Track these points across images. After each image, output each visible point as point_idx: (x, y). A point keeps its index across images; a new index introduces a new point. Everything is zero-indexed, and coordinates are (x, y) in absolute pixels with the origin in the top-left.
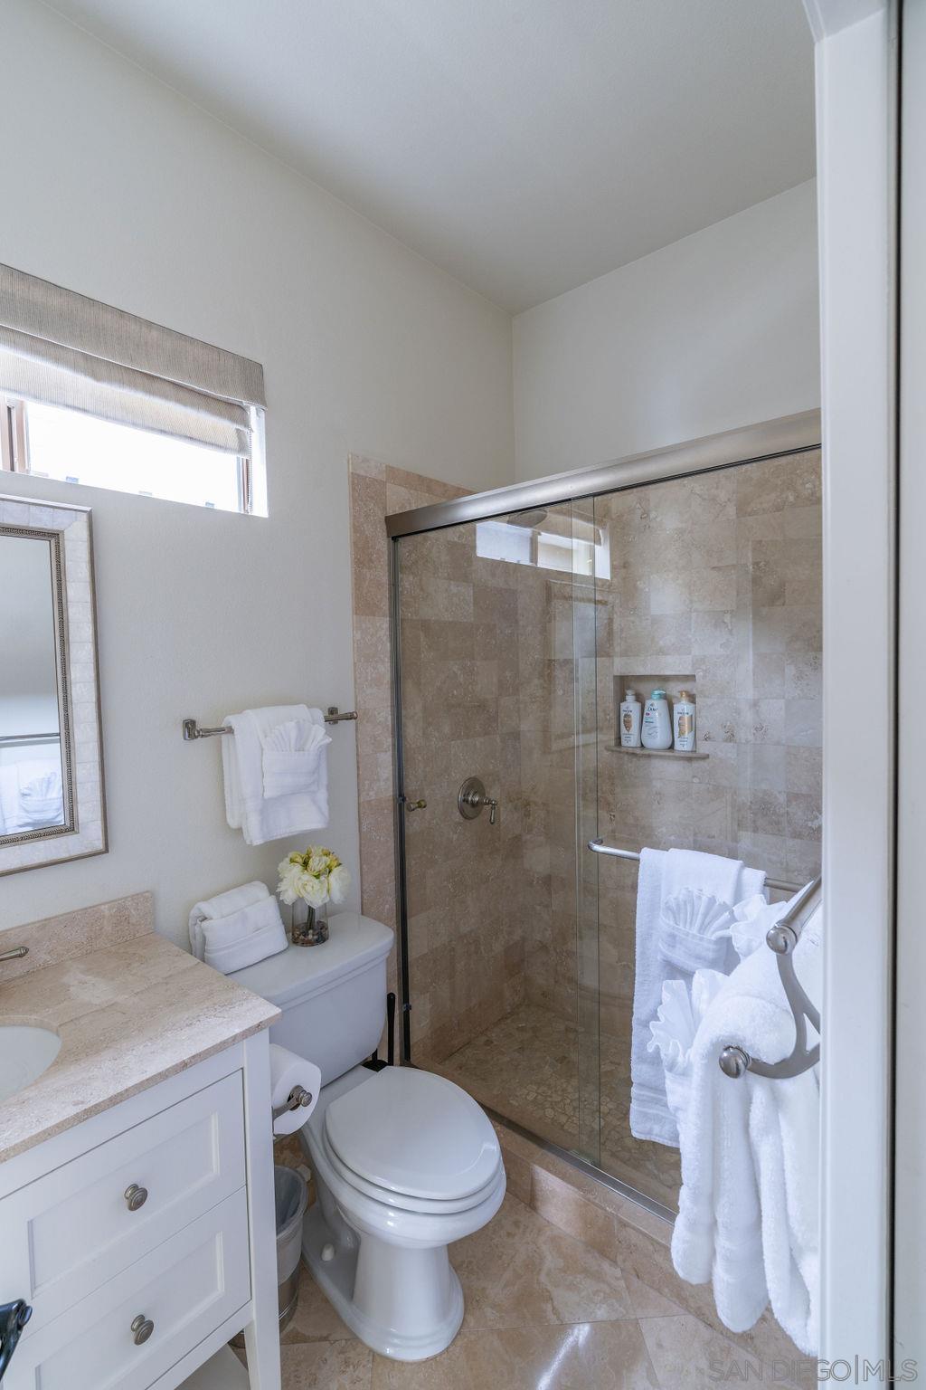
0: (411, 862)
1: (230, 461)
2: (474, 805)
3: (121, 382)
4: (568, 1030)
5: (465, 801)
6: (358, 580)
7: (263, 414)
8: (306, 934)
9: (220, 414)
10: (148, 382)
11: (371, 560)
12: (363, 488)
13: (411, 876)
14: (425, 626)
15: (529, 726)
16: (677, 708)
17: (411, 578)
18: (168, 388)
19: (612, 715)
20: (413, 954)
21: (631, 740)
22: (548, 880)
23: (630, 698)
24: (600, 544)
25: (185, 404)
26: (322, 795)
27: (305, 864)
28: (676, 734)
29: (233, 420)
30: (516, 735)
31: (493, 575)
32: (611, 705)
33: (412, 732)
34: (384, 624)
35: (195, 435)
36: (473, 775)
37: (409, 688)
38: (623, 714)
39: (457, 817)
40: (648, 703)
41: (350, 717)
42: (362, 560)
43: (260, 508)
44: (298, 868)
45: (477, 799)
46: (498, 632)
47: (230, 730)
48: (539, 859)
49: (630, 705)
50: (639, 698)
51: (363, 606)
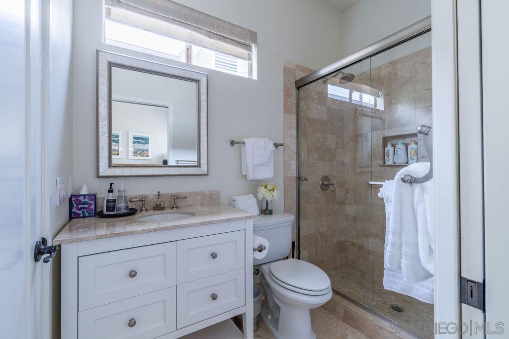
0: (302, 201)
1: (246, 63)
2: (326, 185)
3: (217, 39)
4: (362, 275)
5: (323, 184)
6: (285, 102)
7: (256, 48)
8: (265, 211)
9: (244, 48)
10: (224, 39)
11: (290, 95)
12: (287, 71)
13: (302, 206)
14: (308, 119)
15: (347, 160)
16: (409, 147)
17: (304, 103)
18: (229, 40)
19: (381, 153)
20: (302, 234)
21: (389, 162)
22: (355, 219)
23: (389, 145)
24: (379, 97)
25: (234, 45)
26: (272, 168)
27: (266, 187)
28: (409, 157)
29: (247, 50)
30: (343, 163)
31: (334, 104)
32: (381, 149)
33: (303, 156)
34: (294, 117)
35: (236, 55)
36: (326, 175)
37: (303, 140)
38: (386, 152)
39: (319, 189)
40: (397, 146)
41: (281, 145)
42: (287, 95)
43: (255, 77)
44: (263, 188)
45: (326, 183)
46: (336, 124)
47: (244, 143)
48: (351, 210)
49: (389, 148)
50: (393, 146)
51: (287, 110)
